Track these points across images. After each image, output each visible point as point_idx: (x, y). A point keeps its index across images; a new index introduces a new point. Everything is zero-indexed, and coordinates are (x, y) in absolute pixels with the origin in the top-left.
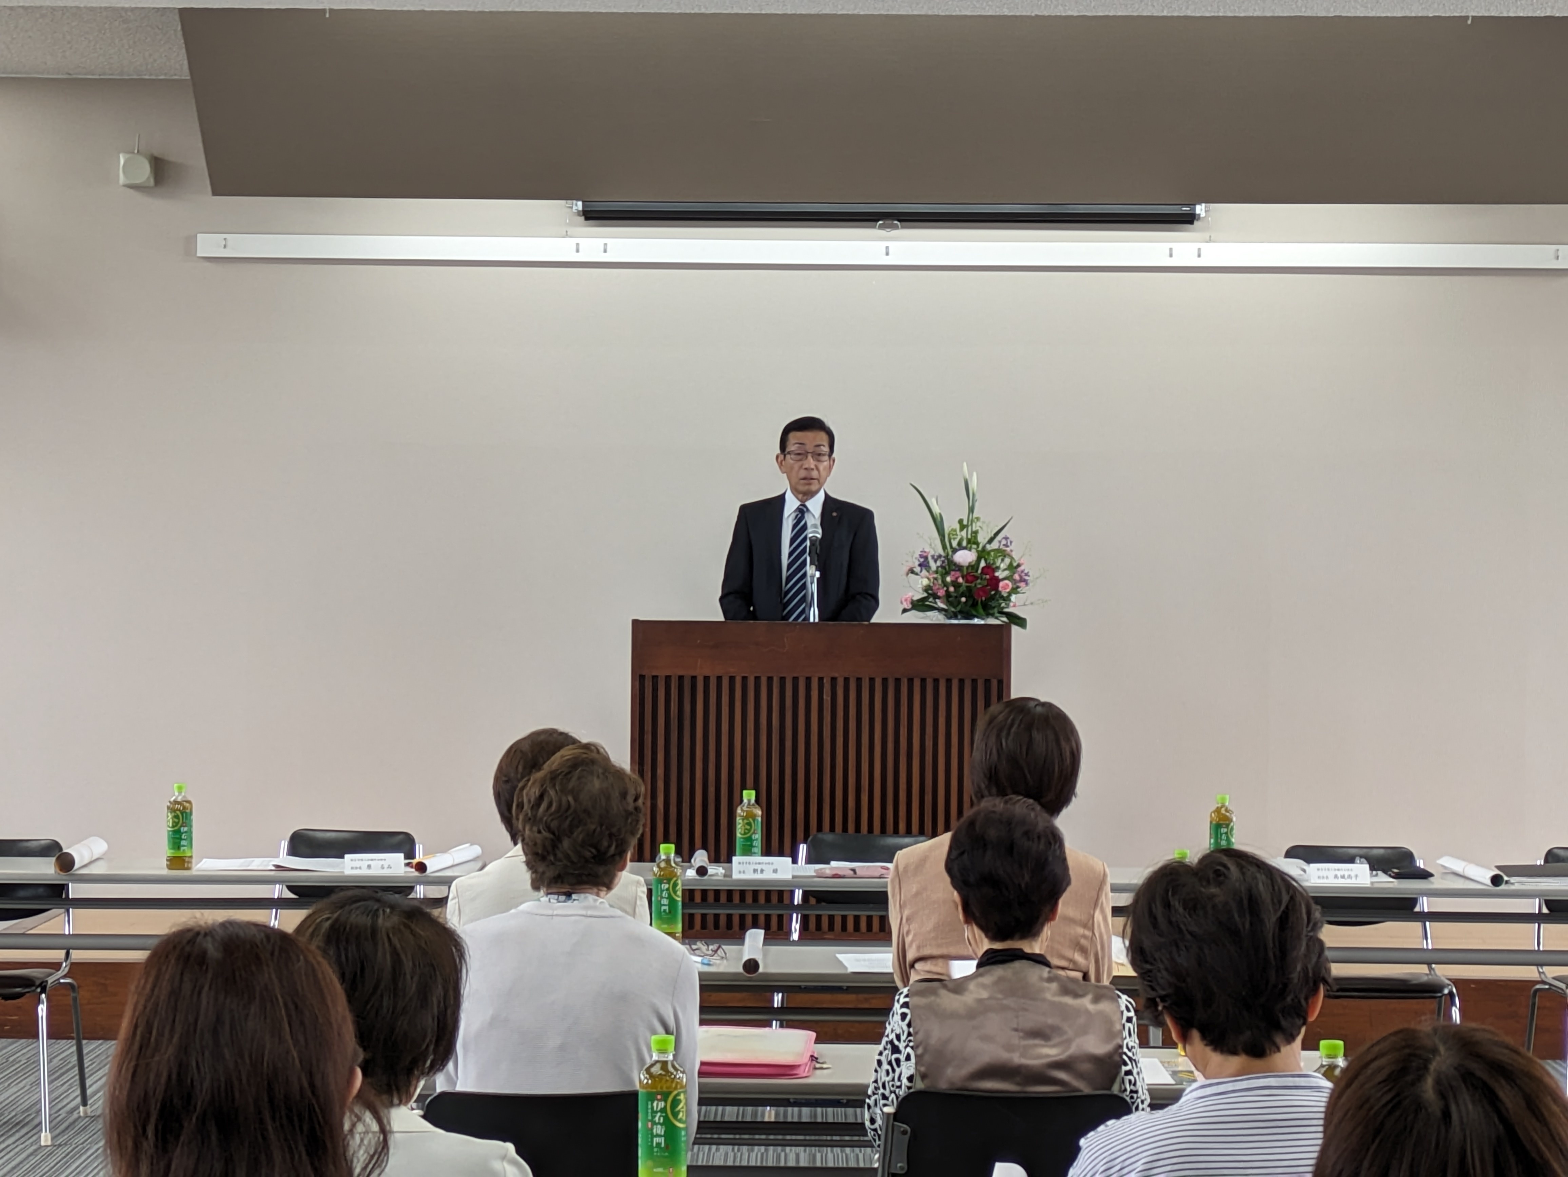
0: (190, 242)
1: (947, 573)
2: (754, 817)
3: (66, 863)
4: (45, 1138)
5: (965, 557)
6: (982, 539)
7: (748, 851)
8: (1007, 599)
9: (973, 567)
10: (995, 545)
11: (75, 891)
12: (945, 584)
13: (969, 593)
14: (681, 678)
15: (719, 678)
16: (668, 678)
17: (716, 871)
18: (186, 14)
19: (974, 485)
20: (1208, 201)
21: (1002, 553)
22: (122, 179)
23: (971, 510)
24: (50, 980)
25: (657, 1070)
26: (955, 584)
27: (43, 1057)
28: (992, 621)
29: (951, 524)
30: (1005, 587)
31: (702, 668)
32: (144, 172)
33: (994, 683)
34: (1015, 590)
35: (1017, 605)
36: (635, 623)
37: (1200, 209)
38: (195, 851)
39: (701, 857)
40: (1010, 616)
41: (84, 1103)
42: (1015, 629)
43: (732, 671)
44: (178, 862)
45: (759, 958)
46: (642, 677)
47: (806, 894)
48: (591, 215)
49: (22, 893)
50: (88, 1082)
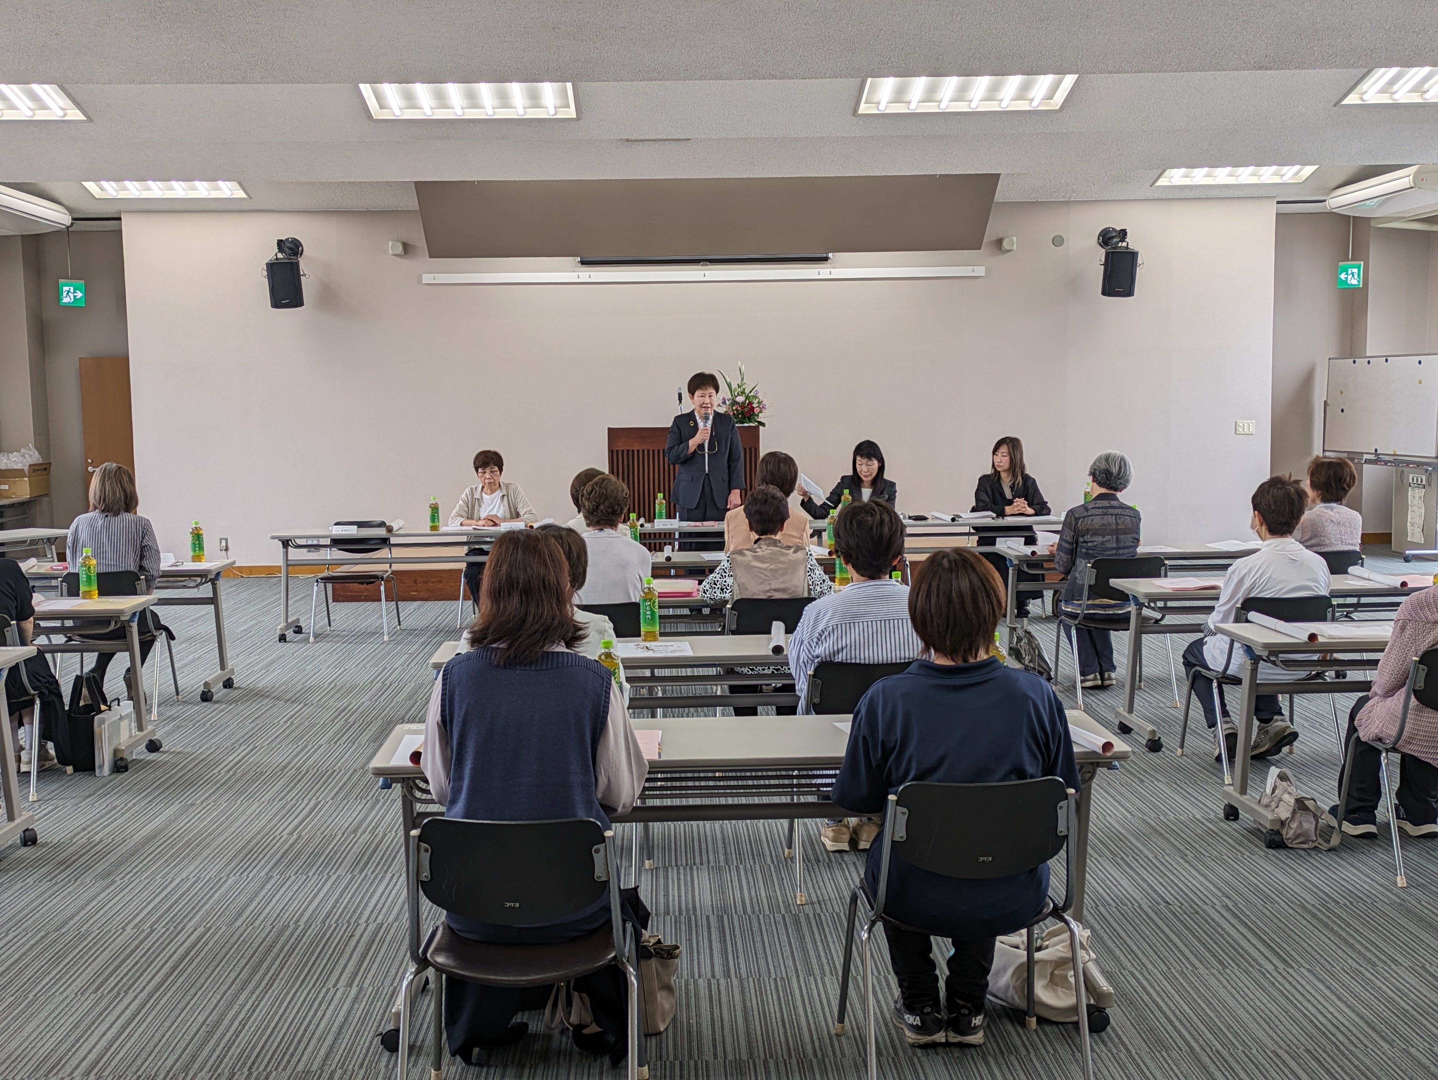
0: (420, 277)
1: (733, 405)
2: (662, 503)
3: (390, 530)
4: (386, 638)
5: (740, 399)
6: (747, 392)
7: (660, 517)
8: (758, 415)
9: (744, 403)
10: (752, 394)
11: (393, 540)
12: (733, 410)
13: (742, 413)
14: (628, 451)
15: (643, 451)
16: (623, 451)
17: (648, 526)
18: (417, 184)
19: (743, 369)
20: (834, 252)
21: (755, 397)
22: (391, 252)
23: (742, 379)
24: (385, 576)
25: (646, 590)
26: (737, 410)
27: (384, 607)
28: (751, 424)
29: (734, 386)
30: (757, 411)
31: (636, 447)
32: (400, 249)
33: (753, 449)
34: (761, 412)
35: (761, 418)
36: (609, 429)
37: (830, 255)
38: (440, 524)
39: (642, 520)
40: (758, 422)
41: (399, 624)
42: (761, 427)
43: (649, 447)
44: (434, 528)
45: (671, 555)
46: (612, 451)
47: (680, 534)
48: (583, 263)
49: (371, 542)
50: (401, 615)
